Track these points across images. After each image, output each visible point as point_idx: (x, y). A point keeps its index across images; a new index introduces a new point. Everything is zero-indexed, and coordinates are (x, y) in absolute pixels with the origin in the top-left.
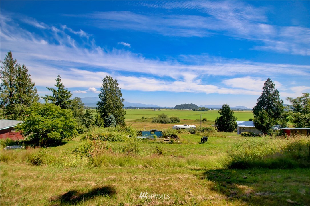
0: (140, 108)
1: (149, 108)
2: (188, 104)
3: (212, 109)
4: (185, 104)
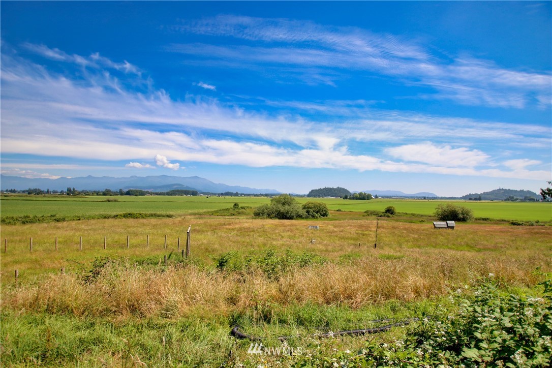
0: (245, 195)
1: (261, 195)
2: (333, 189)
3: (376, 197)
4: (327, 187)
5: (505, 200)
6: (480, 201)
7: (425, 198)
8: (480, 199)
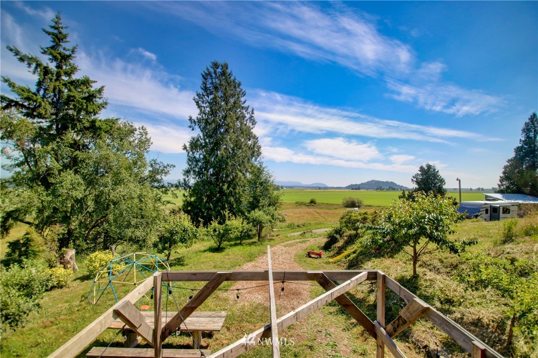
5: (377, 189)
6: (359, 191)
7: (320, 188)
8: (359, 189)
